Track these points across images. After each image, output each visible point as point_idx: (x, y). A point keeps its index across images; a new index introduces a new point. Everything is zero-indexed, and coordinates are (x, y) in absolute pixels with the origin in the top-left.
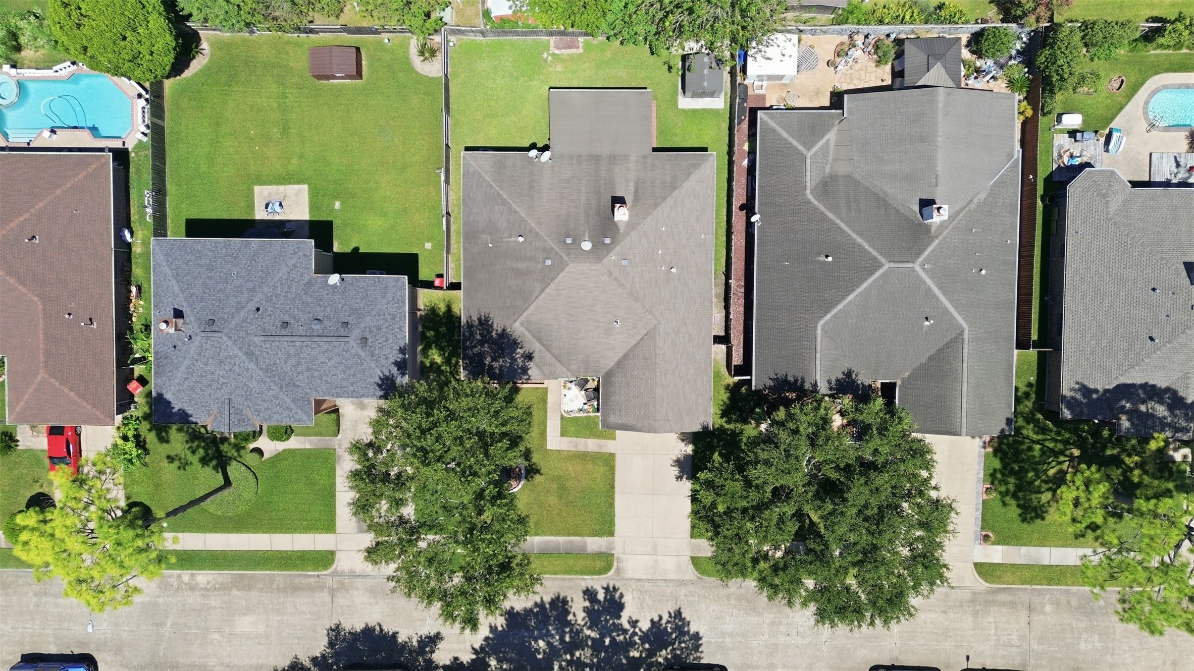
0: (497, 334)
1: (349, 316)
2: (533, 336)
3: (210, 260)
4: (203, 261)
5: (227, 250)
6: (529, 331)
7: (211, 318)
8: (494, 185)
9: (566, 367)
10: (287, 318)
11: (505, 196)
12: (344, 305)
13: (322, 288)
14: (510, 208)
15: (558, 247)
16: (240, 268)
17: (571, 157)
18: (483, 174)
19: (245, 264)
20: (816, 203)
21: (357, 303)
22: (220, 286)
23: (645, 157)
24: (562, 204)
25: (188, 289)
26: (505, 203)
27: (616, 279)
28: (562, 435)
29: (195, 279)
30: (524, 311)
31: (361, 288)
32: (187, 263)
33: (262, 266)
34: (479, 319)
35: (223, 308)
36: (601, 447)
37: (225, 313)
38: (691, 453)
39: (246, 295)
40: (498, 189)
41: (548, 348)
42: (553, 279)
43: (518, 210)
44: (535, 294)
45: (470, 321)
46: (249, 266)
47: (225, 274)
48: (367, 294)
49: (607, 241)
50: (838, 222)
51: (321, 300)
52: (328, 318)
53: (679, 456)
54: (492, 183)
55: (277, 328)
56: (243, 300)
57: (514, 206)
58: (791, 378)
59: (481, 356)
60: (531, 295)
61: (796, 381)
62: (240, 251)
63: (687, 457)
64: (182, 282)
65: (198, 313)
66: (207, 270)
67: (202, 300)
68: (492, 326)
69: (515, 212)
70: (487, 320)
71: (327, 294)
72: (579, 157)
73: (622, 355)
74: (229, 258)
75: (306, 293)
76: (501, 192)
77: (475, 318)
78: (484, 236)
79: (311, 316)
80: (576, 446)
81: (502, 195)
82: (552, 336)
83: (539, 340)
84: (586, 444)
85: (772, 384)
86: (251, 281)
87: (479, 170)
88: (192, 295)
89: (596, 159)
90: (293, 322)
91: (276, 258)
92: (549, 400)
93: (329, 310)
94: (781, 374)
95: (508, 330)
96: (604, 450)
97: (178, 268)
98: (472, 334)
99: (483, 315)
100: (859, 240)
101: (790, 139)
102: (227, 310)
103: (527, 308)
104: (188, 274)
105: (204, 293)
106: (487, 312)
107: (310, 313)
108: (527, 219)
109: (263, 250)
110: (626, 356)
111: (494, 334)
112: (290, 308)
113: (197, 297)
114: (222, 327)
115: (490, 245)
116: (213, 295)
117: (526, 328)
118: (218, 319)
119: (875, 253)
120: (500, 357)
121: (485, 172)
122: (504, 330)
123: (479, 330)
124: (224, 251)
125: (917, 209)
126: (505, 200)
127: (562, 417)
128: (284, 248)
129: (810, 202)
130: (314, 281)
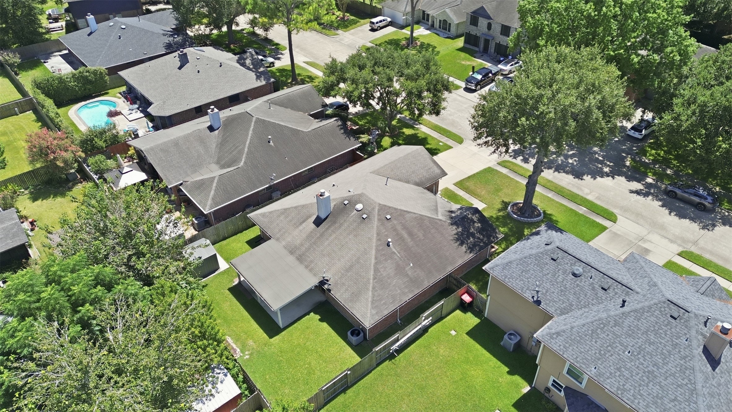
0: (458, 228)
1: (547, 264)
3: (647, 386)
4: (656, 389)
5: (624, 385)
7: (673, 321)
8: (371, 285)
10: (601, 292)
11: (372, 272)
12: (546, 275)
13: (555, 301)
14: (376, 263)
15: (374, 217)
16: (619, 354)
17: (311, 270)
18: (370, 299)
19: (612, 355)
20: (243, 160)
21: (534, 270)
22: (650, 349)
23: (278, 239)
24: (347, 242)
25: (686, 368)
26: (376, 270)
29: (673, 375)
30: (430, 218)
31: (523, 280)
32: (675, 400)
33: (596, 342)
34: (462, 244)
35: (656, 323)
37: (656, 317)
39: (627, 323)
40: (371, 281)
42: (396, 209)
43: (373, 257)
44: (414, 216)
45: (468, 251)
46: (609, 351)
47: (638, 359)
48: (522, 272)
49: (346, 202)
50: (247, 145)
51: (562, 291)
52: (565, 272)
54: (371, 288)
55: (614, 289)
56: (632, 319)
57: (373, 261)
58: (342, 131)
59: (480, 231)
60: (416, 218)
61: (341, 128)
62: (611, 374)
64: (690, 380)
65: (686, 334)
66: (655, 377)
67: (675, 346)
68: (457, 234)
69: (376, 258)
70: (457, 240)
71: (553, 292)
72: (307, 267)
74: (626, 373)
75: (571, 305)
76: (372, 277)
77: (464, 248)
78: (410, 273)
79: (578, 282)
81: (373, 275)
85: (352, 138)
86: (614, 334)
87: (370, 304)
88: (684, 358)
89: (300, 259)
90: (597, 286)
91: (579, 342)
93: (560, 279)
94: (343, 136)
95: (449, 221)
97: (687, 401)
98: (474, 245)
99: (457, 244)
100: (251, 132)
101: (214, 188)
102: (653, 319)
103: (426, 216)
104: (678, 386)
105: (669, 352)
106: (452, 242)
107: (578, 285)
108: (374, 247)
109: (586, 359)
111: (460, 229)
112: (593, 300)
113: (680, 351)
114: (665, 306)
115: (411, 265)
116: (661, 343)
118: (666, 314)
119: (253, 123)
120: (469, 218)
121: (367, 299)
122: (452, 224)
123: (467, 241)
124: (627, 386)
125: (216, 132)
126: (375, 271)
128: (565, 347)
129: (245, 162)
130: (558, 312)
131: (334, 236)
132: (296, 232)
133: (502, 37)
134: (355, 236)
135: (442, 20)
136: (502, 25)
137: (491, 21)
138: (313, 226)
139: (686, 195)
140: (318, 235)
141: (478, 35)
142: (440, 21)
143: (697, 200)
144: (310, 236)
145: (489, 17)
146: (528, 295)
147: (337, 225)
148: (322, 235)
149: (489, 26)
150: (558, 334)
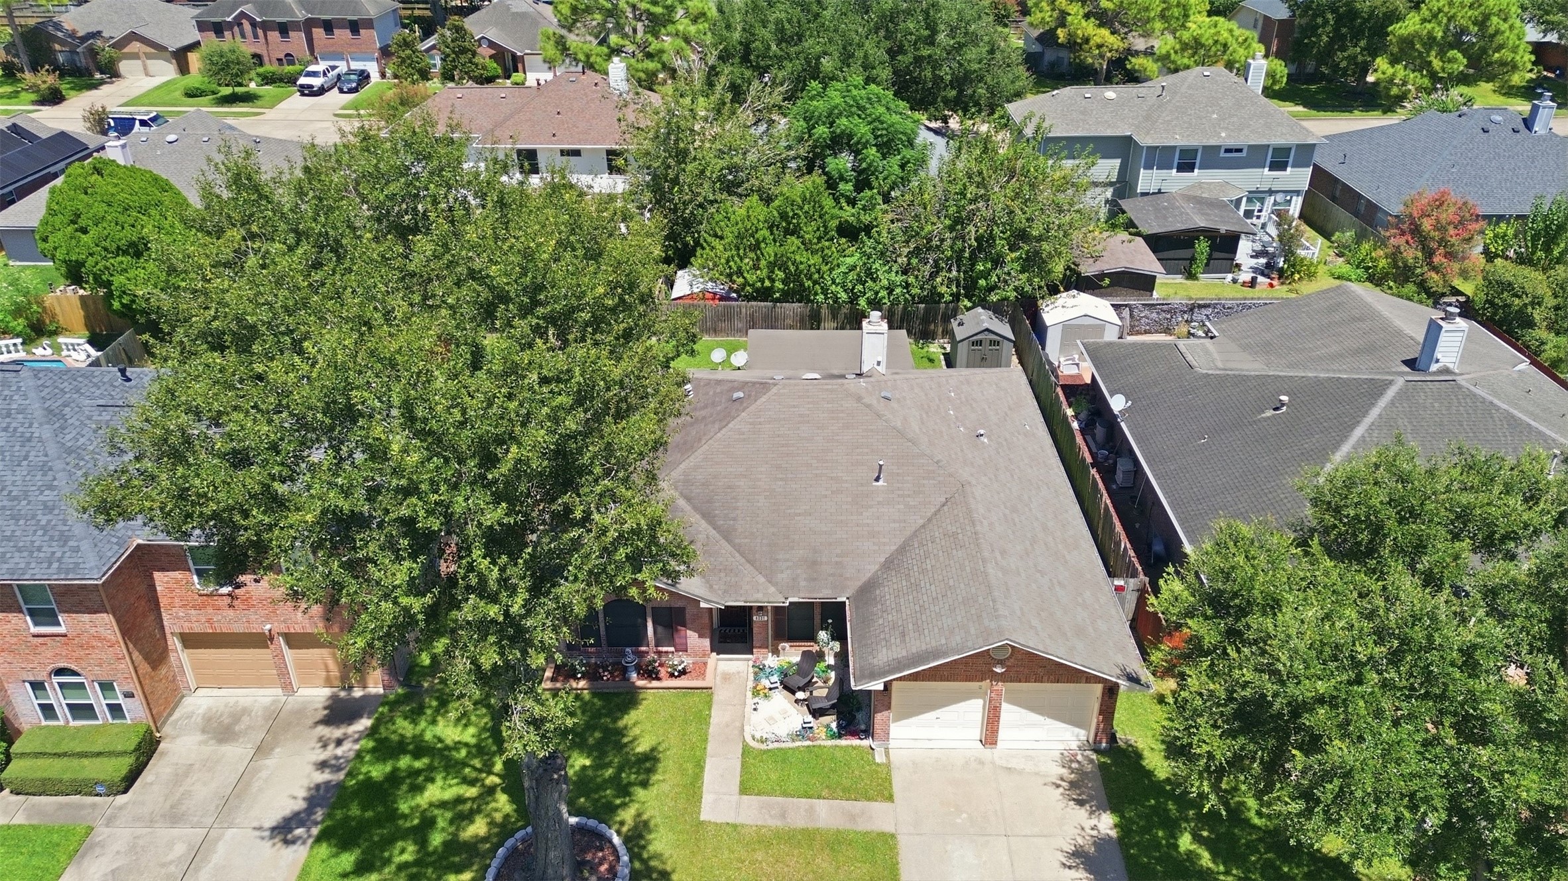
2: (695, 508)
6: (688, 499)
9: (766, 576)
27: (868, 406)
28: (744, 790)
36: (852, 818)
38: (1113, 833)
41: (727, 535)
42: (746, 408)
44: (708, 436)
53: (1080, 841)
60: (699, 440)
63: (1101, 843)
73: (894, 548)
80: (783, 816)
82: (736, 508)
83: (708, 517)
84: (811, 811)
92: (714, 720)
96: (862, 826)
103: (688, 457)
110: (902, 549)
117: (681, 494)
127: (746, 751)
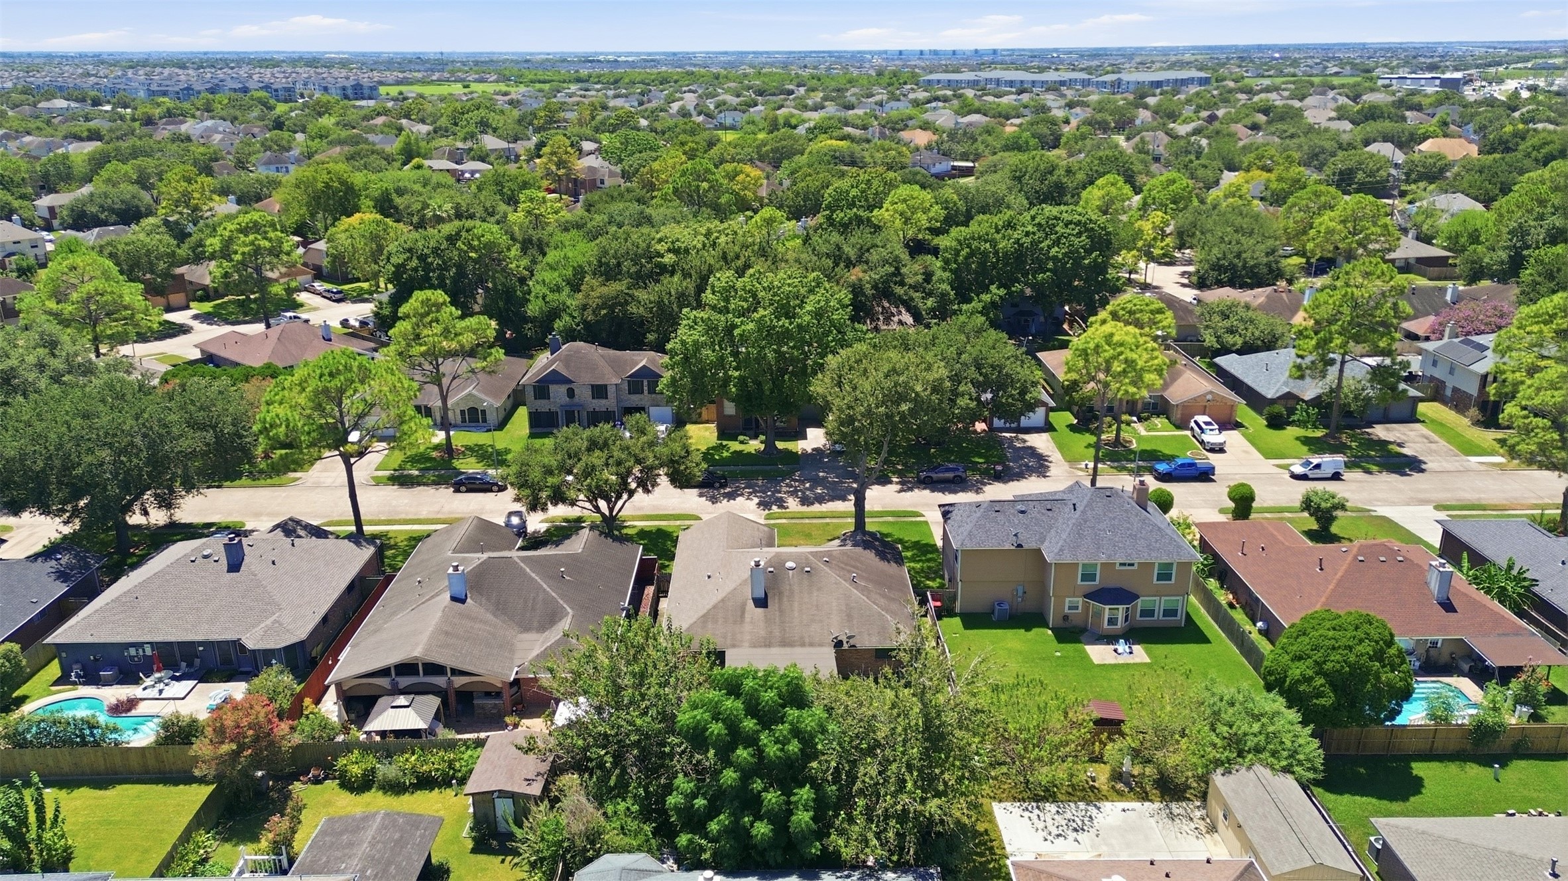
0: (870, 550)
7: (1110, 498)
8: (887, 616)
14: (868, 598)
17: (812, 645)
19: (1103, 540)
20: (565, 606)
21: (993, 527)
22: (1116, 522)
23: (734, 646)
24: (818, 600)
26: (875, 604)
29: (1142, 528)
30: (847, 550)
31: (993, 538)
34: (888, 561)
37: (1100, 502)
39: (1090, 516)
40: (883, 613)
43: (860, 595)
44: (837, 552)
45: (898, 565)
48: (987, 533)
49: (770, 569)
50: (548, 589)
52: (1014, 515)
54: (890, 618)
56: (1090, 512)
57: (864, 598)
58: (610, 539)
60: (840, 553)
61: (606, 537)
65: (1124, 502)
67: (1126, 511)
68: (876, 555)
70: (882, 559)
71: (1022, 533)
72: (803, 645)
75: (1042, 533)
77: (893, 564)
81: (878, 608)
85: (626, 543)
86: (1090, 527)
90: (1044, 511)
94: (618, 544)
95: (860, 548)
99: (886, 563)
100: (533, 574)
102: (1100, 505)
103: (843, 550)
106: (882, 563)
108: (851, 587)
111: (873, 551)
115: (886, 590)
116: (1118, 515)
118: (1103, 497)
119: (522, 564)
122: (864, 549)
130: (1039, 543)
131: (796, 604)
132: (747, 627)
133: (595, 401)
134: (819, 589)
135: (466, 409)
136: (593, 386)
137: (572, 386)
138: (760, 610)
139: (941, 475)
140: (777, 613)
141: (553, 409)
142: (462, 412)
143: (950, 475)
144: (768, 621)
145: (567, 381)
146: (1008, 546)
147: (786, 593)
148: (781, 611)
149: (571, 394)
150: (1061, 550)
